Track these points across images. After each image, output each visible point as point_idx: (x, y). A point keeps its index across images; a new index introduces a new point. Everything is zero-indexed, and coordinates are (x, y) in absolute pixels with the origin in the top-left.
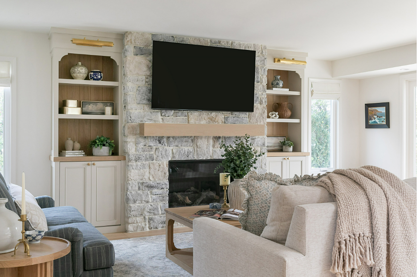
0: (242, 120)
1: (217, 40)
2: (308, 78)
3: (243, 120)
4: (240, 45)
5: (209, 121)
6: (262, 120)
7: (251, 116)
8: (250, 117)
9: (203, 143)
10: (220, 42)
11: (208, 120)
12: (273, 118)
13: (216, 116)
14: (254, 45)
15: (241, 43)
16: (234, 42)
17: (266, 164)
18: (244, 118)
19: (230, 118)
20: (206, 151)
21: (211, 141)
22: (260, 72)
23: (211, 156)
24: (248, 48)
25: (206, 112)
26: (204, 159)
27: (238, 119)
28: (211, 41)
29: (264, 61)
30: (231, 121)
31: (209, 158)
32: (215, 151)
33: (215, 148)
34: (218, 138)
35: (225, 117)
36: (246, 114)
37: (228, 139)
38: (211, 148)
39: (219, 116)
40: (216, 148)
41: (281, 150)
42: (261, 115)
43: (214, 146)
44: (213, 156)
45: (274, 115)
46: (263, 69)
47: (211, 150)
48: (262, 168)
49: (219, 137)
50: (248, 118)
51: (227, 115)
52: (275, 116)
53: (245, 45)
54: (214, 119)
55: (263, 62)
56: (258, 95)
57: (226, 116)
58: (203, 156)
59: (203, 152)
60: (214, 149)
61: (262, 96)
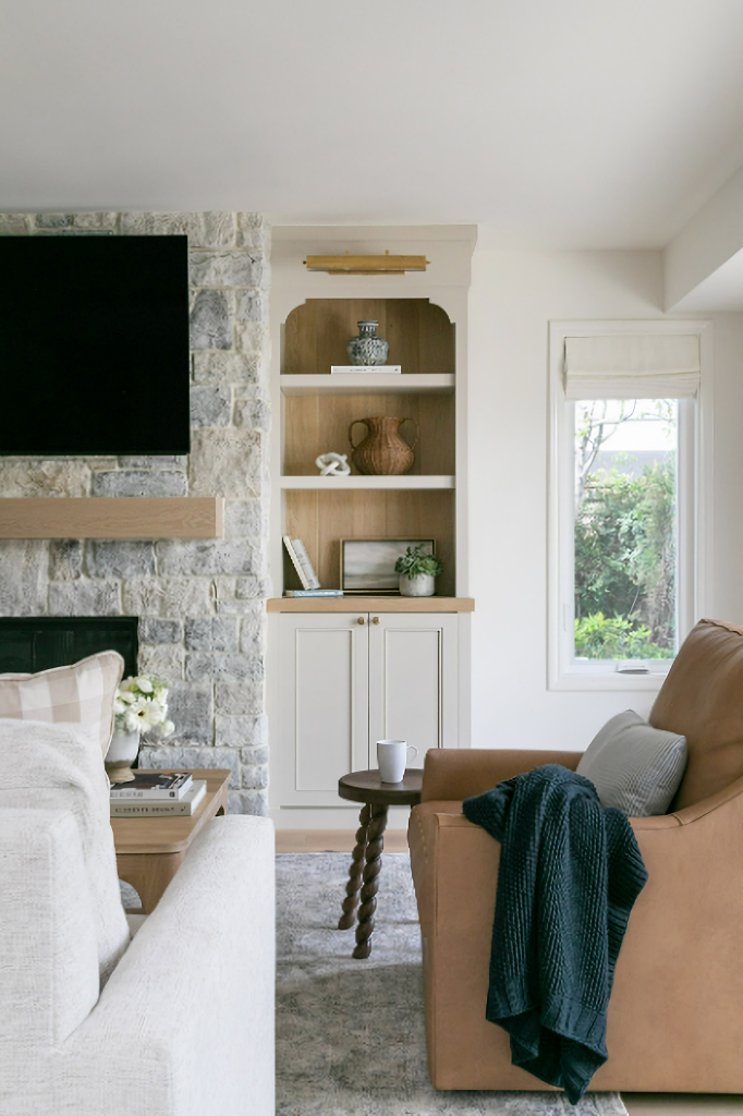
0: (158, 484)
1: (62, 215)
2: (549, 323)
3: (164, 482)
4: (150, 222)
5: (33, 489)
6: (237, 482)
7: (196, 469)
8: (193, 470)
9: (12, 564)
10: (73, 218)
11: (29, 486)
12: (330, 474)
13: (59, 471)
14: (207, 214)
15: (154, 214)
16: (126, 215)
17: (259, 639)
18: (167, 476)
19: (113, 478)
20: (20, 588)
21: (42, 557)
22: (234, 311)
23: (41, 608)
24: (184, 230)
25: (22, 457)
26: (17, 614)
27: (142, 479)
28: (39, 220)
29: (247, 268)
30: (117, 488)
31: (34, 613)
32: (56, 590)
33: (58, 579)
34: (67, 545)
35: (93, 475)
36: (175, 460)
37: (105, 549)
38: (42, 580)
39: (70, 470)
40: (61, 578)
41: (394, 592)
42: (238, 462)
43: (51, 574)
44: (49, 605)
45: (335, 464)
46: (245, 300)
47: (39, 588)
48: (241, 651)
49: (73, 544)
50: (185, 477)
51: (102, 468)
52: (339, 468)
53: (170, 222)
54: (48, 481)
55: (244, 273)
56: (226, 393)
57: (97, 472)
58: (11, 608)
59: (12, 592)
60: (53, 584)
61: (240, 395)
